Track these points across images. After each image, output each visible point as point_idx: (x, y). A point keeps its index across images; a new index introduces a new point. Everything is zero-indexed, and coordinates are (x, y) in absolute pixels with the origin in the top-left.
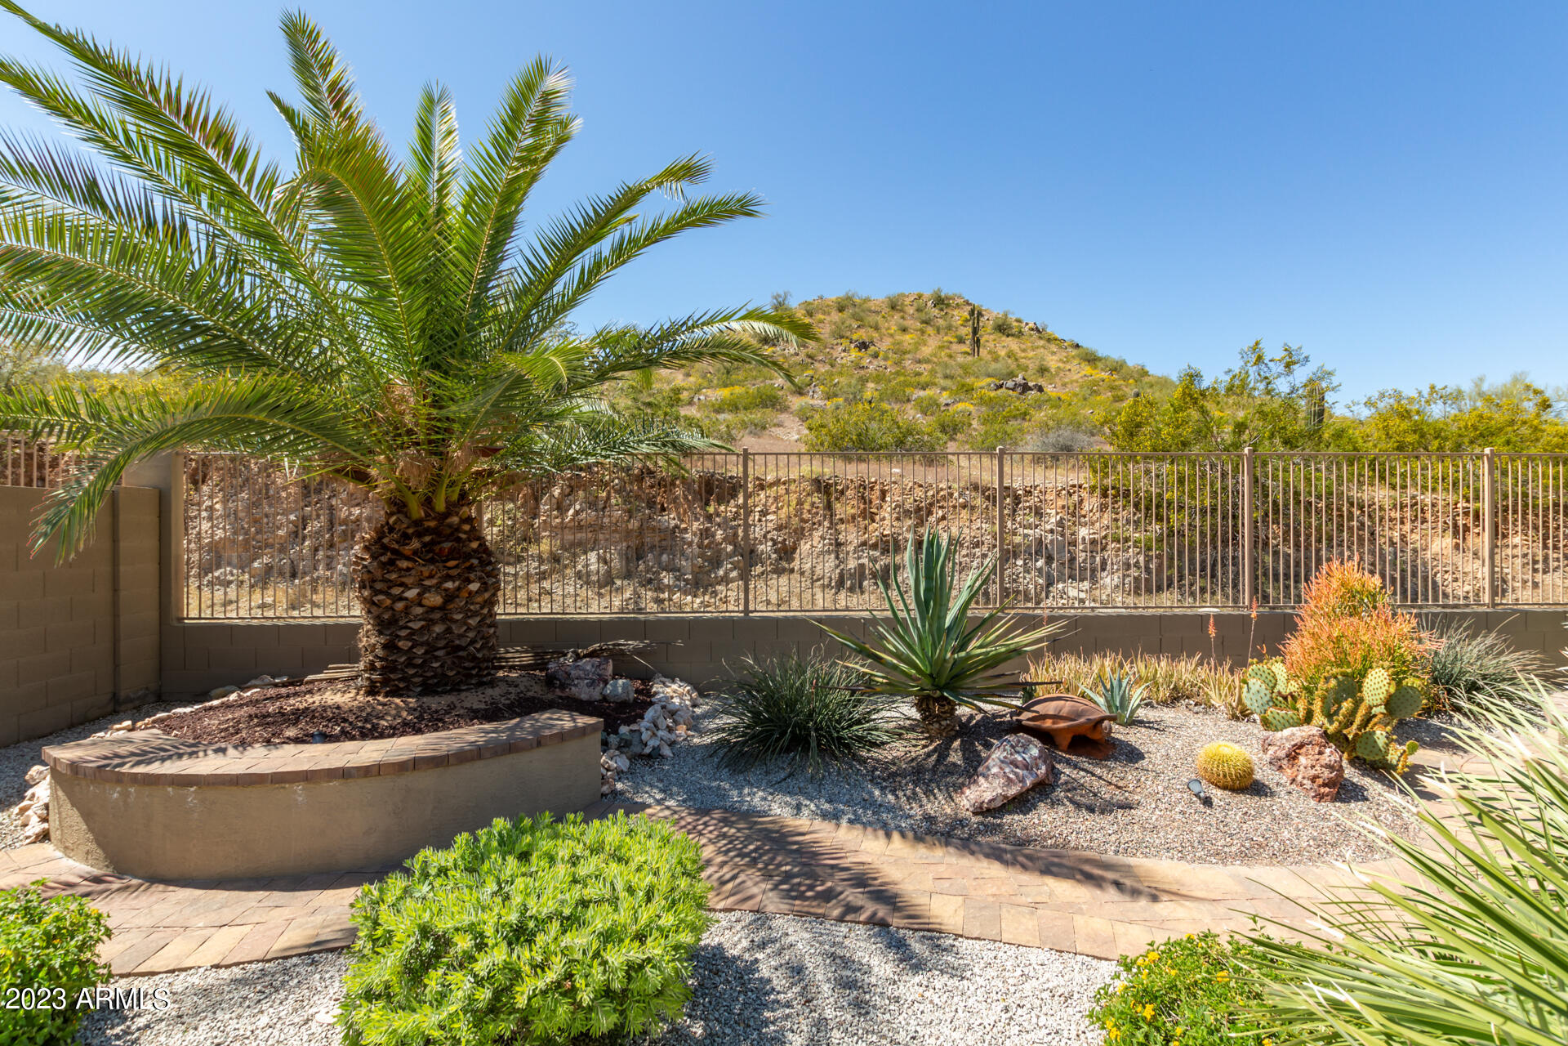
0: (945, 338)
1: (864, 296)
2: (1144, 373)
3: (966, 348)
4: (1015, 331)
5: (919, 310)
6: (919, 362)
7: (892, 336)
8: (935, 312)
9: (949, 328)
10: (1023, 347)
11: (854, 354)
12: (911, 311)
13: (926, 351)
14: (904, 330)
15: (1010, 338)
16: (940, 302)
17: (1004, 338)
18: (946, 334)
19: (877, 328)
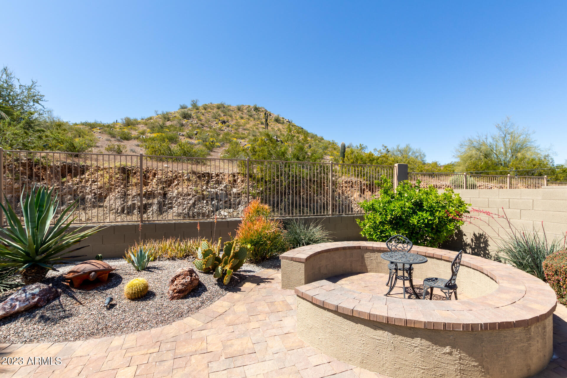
0: (257, 122)
1: (229, 104)
2: (322, 139)
3: (264, 126)
4: (282, 122)
5: (248, 111)
6: (245, 130)
7: (237, 120)
8: (254, 112)
9: (259, 118)
10: (284, 127)
11: (220, 125)
12: (245, 111)
13: (248, 126)
14: (242, 118)
15: (280, 124)
16: (256, 109)
17: (277, 124)
18: (257, 121)
19: (231, 116)
